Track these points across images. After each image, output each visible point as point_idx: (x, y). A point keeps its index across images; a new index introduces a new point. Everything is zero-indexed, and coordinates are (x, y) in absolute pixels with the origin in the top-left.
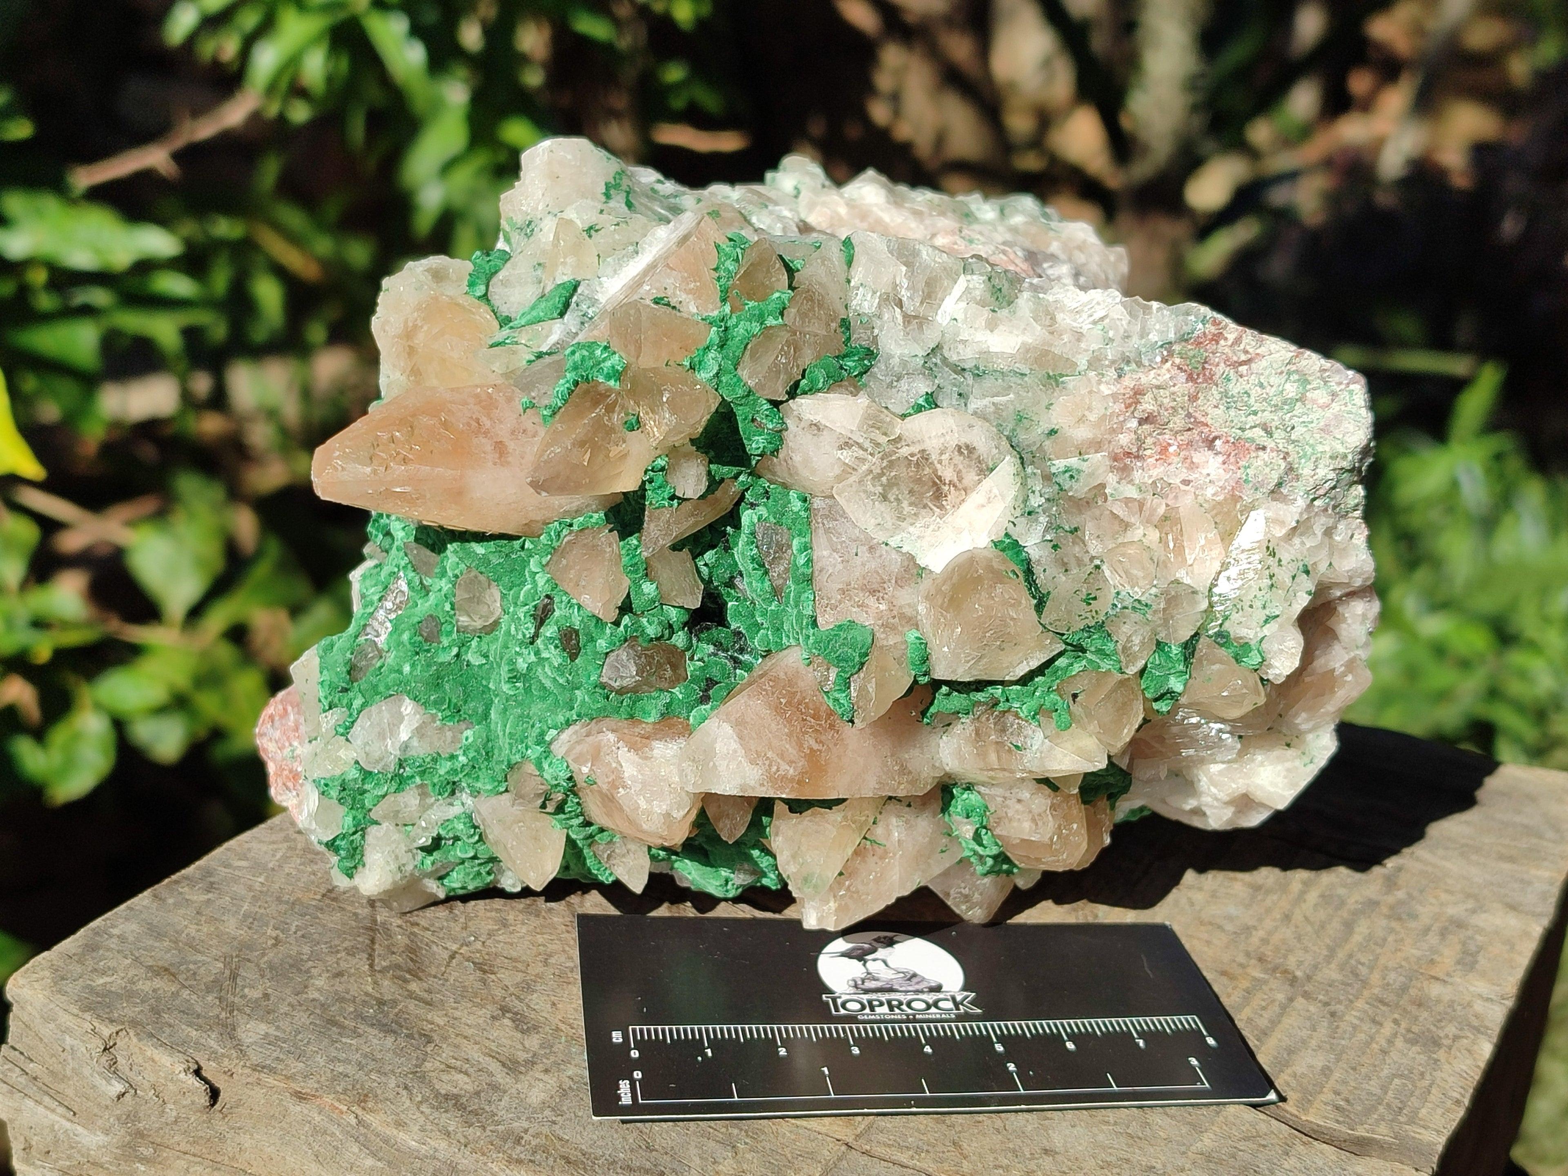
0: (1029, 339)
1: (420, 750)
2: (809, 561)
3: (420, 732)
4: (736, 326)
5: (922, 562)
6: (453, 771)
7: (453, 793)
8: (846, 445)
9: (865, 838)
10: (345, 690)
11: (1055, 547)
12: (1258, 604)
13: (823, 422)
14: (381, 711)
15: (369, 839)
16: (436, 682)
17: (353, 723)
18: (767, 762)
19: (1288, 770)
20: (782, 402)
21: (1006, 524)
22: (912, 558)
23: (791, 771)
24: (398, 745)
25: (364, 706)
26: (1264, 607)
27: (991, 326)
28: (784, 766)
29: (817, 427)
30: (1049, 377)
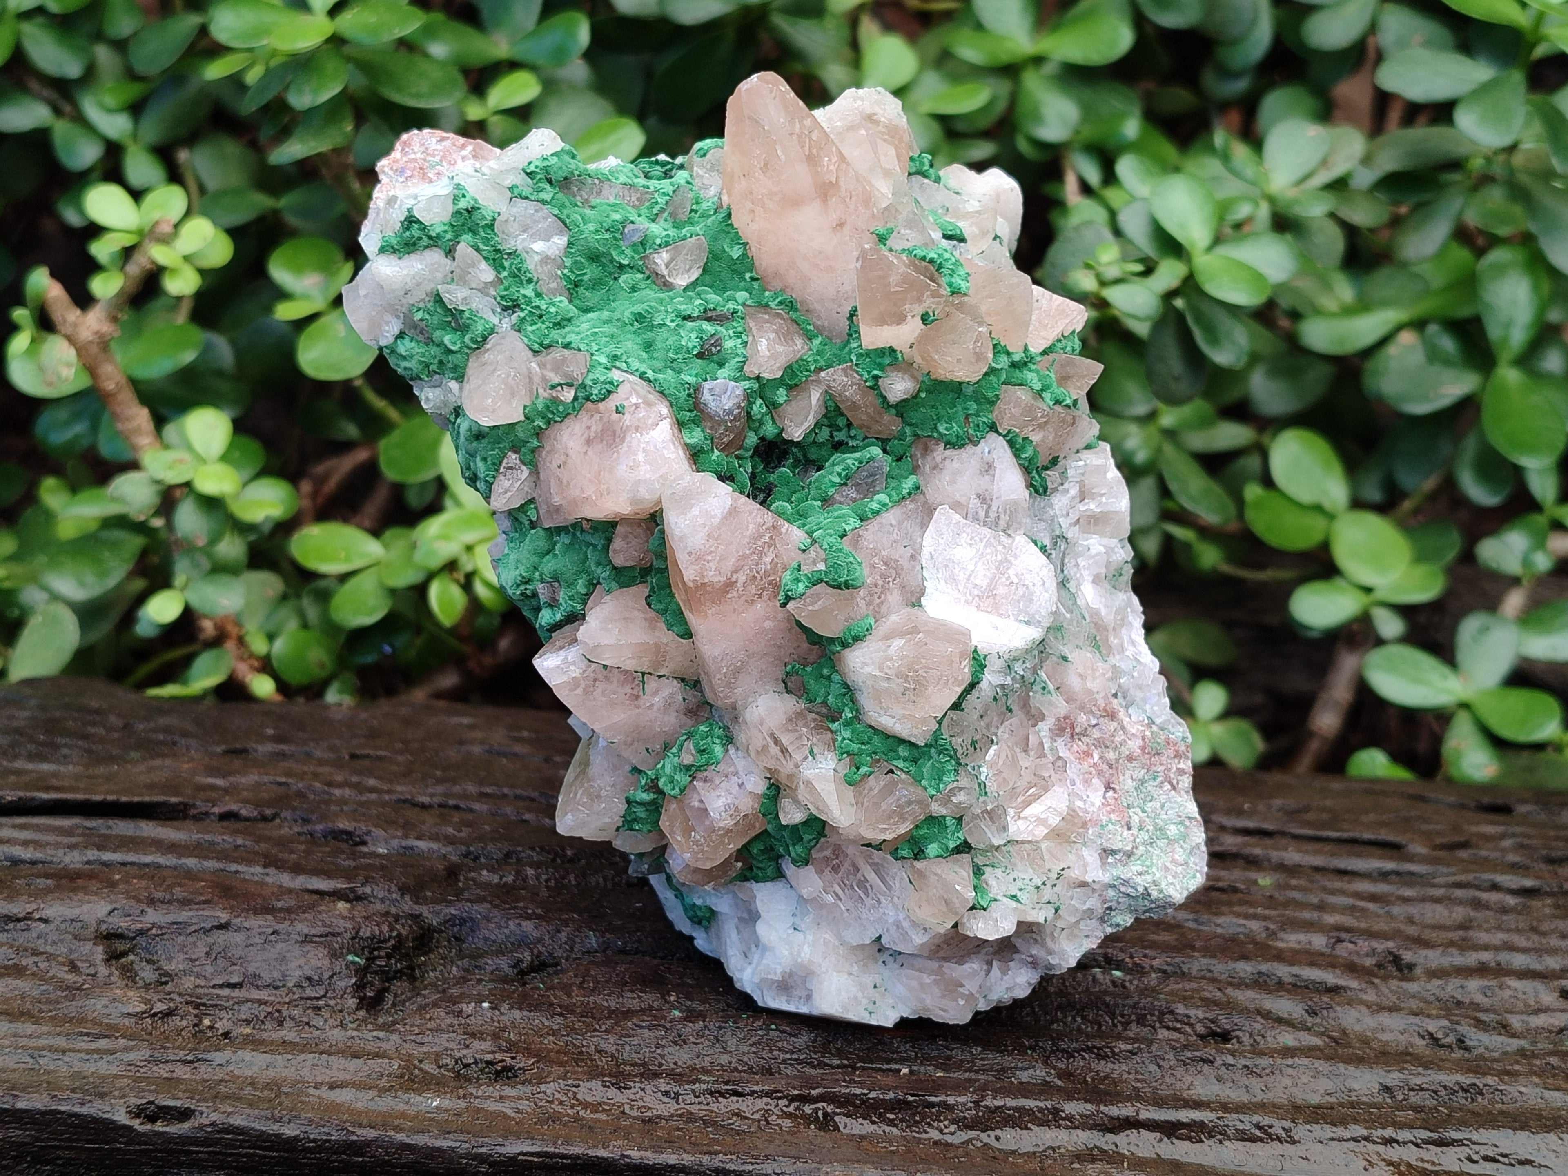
0: (1103, 612)
1: (531, 264)
2: (877, 513)
3: (546, 259)
4: (1030, 371)
5: (923, 601)
6: (529, 301)
7: (505, 309)
8: (983, 499)
9: (643, 674)
10: (550, 181)
11: (995, 699)
12: (1019, 884)
13: (997, 471)
14: (545, 218)
15: (428, 253)
16: (594, 257)
17: (527, 198)
18: (713, 549)
19: (856, 998)
20: (997, 432)
21: (994, 652)
22: (922, 593)
23: (711, 573)
24: (526, 244)
25: (543, 202)
26: (1021, 890)
27: (1096, 580)
28: (713, 565)
29: (988, 468)
30: (1095, 638)
